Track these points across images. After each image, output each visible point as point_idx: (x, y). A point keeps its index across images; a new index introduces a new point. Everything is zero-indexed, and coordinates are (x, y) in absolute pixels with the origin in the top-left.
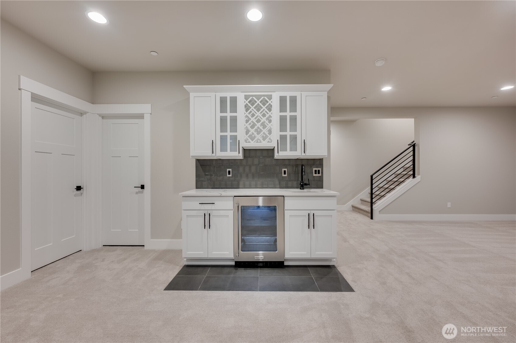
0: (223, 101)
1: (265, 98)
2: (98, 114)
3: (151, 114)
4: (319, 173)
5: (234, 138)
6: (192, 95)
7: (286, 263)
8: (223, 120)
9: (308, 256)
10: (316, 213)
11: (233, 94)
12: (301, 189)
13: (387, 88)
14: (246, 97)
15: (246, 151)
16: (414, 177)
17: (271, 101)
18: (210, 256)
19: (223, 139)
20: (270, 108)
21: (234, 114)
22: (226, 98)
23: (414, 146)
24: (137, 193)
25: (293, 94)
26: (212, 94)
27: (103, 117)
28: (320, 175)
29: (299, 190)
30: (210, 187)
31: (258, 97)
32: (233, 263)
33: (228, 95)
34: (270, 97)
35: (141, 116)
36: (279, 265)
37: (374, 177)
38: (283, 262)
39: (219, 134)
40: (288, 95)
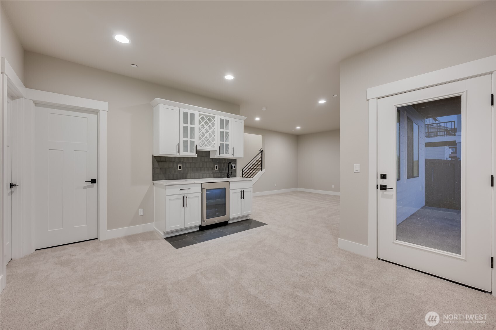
0: (185, 114)
1: (204, 116)
2: (32, 100)
3: (107, 112)
4: (234, 168)
5: (192, 143)
6: (161, 106)
7: (229, 222)
8: (185, 128)
9: (240, 215)
10: (245, 190)
11: (193, 112)
12: (227, 177)
13: (257, 119)
14: (200, 115)
15: (199, 152)
16: (262, 170)
17: (214, 120)
18: (186, 226)
19: (185, 142)
20: (213, 124)
21: (192, 126)
22: (187, 113)
23: (262, 152)
24: (85, 188)
25: (228, 119)
26: (178, 109)
27: (36, 104)
28: (235, 169)
29: (227, 178)
30: (165, 179)
31: (207, 116)
32: (198, 229)
33: (189, 111)
34: (214, 118)
35: (96, 112)
36: (225, 224)
37: (244, 170)
38: (228, 222)
39: (182, 139)
40: (225, 118)
